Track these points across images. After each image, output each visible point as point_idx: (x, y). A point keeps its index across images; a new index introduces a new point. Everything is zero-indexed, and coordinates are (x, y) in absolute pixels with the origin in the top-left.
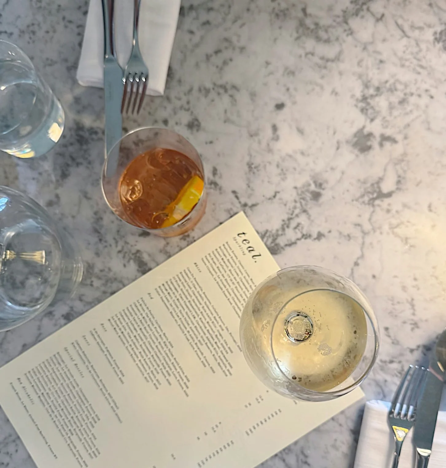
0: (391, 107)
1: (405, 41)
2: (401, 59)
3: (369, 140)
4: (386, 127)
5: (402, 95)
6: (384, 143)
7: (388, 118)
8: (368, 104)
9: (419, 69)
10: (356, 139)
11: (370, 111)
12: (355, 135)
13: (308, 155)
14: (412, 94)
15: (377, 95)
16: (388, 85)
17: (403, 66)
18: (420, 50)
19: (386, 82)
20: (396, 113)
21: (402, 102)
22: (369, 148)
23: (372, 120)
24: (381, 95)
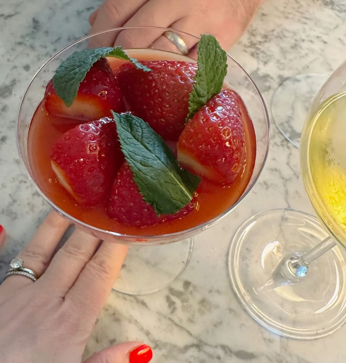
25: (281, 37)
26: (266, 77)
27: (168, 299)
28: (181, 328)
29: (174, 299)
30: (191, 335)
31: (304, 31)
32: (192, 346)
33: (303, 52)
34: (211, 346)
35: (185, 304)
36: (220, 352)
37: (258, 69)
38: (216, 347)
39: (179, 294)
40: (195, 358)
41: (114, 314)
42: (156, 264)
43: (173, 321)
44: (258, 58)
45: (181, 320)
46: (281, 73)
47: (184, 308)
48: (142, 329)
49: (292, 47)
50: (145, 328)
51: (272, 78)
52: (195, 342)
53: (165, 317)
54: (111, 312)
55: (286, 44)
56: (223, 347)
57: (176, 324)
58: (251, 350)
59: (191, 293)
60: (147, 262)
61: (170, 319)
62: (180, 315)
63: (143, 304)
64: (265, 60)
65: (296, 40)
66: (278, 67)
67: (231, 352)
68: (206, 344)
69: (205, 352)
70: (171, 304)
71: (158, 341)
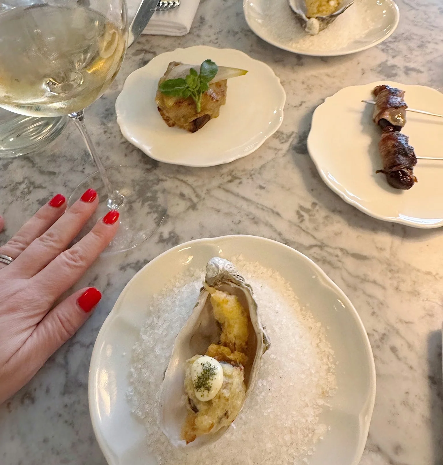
0: (411, 50)
1: (413, 12)
2: (413, 21)
3: (394, 69)
4: (409, 62)
5: (419, 43)
6: (409, 72)
7: (409, 56)
8: (388, 46)
9: (432, 28)
10: (380, 69)
11: (390, 51)
12: (380, 66)
13: (334, 77)
14: (429, 42)
15: (395, 41)
16: (404, 36)
17: (416, 25)
18: (429, 17)
19: (403, 34)
20: (415, 53)
21: (420, 46)
22: (395, 75)
23: (394, 57)
24: (399, 41)
25: (409, 39)
26: (393, 67)
27: (298, 213)
28: (308, 233)
29: (303, 213)
30: (315, 238)
31: (431, 35)
32: (316, 246)
33: (428, 51)
34: (331, 247)
35: (312, 217)
36: (339, 253)
37: (387, 61)
38: (336, 248)
39: (307, 211)
40: (317, 254)
41: (254, 219)
42: (289, 189)
43: (301, 228)
44: (387, 53)
45: (308, 228)
46: (407, 64)
47: (310, 220)
48: (275, 231)
49: (419, 47)
50: (279, 230)
51: (399, 68)
52: (319, 244)
53: (295, 225)
54: (251, 216)
55: (413, 44)
56: (342, 249)
57: (304, 230)
58: (365, 253)
59: (318, 211)
60: (283, 187)
61: (299, 226)
62: (307, 224)
63: (278, 214)
64: (394, 54)
65: (423, 42)
66: (405, 60)
67: (348, 253)
68: (327, 246)
69: (326, 251)
70: (300, 216)
71: (288, 240)
